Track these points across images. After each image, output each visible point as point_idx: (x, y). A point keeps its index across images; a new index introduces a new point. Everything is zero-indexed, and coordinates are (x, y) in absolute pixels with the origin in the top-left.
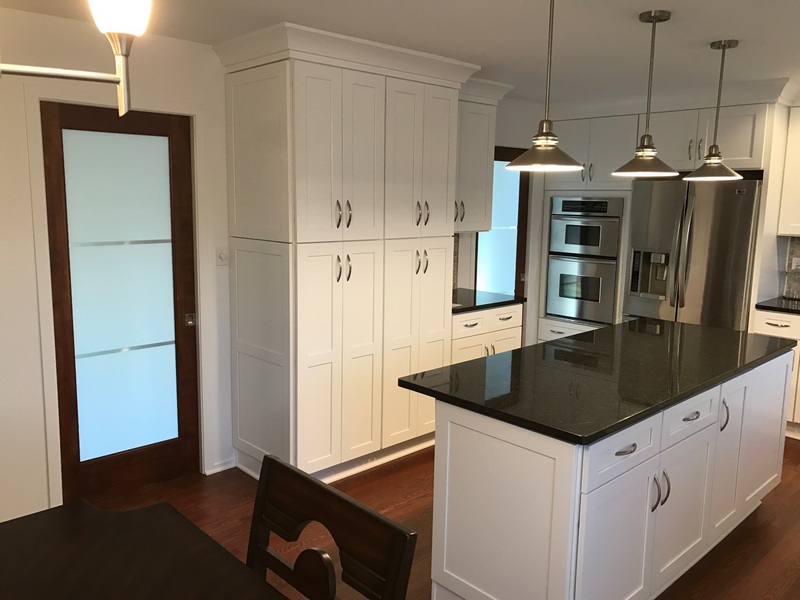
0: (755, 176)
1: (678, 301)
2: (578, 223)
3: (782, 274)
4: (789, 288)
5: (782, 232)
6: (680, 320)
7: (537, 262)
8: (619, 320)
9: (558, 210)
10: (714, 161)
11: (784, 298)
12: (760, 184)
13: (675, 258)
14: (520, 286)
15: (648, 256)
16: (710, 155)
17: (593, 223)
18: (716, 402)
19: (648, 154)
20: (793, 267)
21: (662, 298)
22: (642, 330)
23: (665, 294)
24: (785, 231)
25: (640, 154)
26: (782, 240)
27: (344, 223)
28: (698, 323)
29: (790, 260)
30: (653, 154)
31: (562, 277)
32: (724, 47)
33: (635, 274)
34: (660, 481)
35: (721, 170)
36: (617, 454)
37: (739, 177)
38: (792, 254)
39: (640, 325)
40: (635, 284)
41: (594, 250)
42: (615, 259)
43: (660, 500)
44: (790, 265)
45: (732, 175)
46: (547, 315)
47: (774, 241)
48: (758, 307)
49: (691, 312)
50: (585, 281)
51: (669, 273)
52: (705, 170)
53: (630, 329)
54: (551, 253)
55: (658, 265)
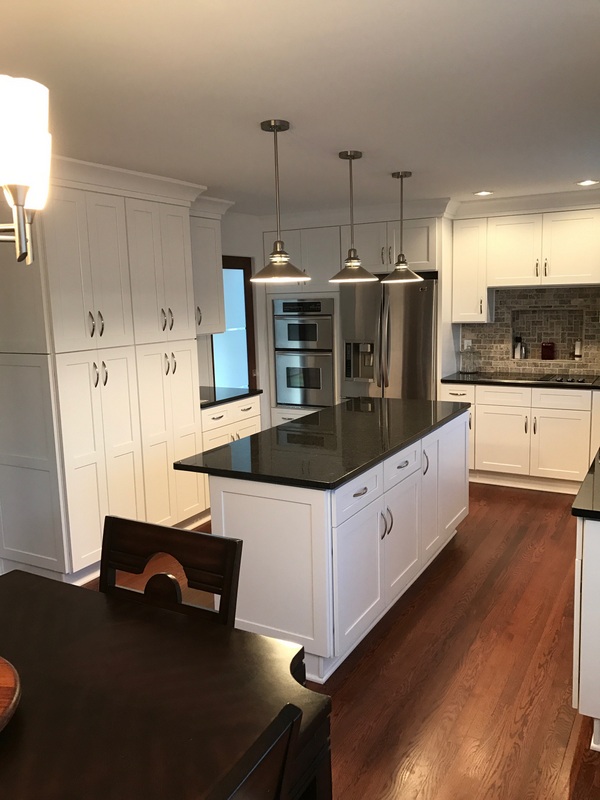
0: (432, 276)
1: (383, 382)
2: (296, 321)
3: (458, 354)
4: (464, 364)
5: (455, 320)
6: (386, 396)
7: (265, 358)
8: (337, 402)
9: (280, 311)
10: (402, 267)
11: (461, 373)
12: (436, 282)
13: (378, 347)
14: (252, 380)
15: (357, 346)
16: (399, 263)
17: (310, 321)
18: (419, 452)
19: (355, 264)
20: (465, 348)
21: (371, 380)
22: (358, 408)
23: (373, 378)
24: (458, 319)
25: (349, 264)
26: (455, 326)
27: (97, 333)
28: (400, 397)
29: (463, 342)
30: (358, 264)
31: (288, 370)
32: (402, 177)
33: (348, 363)
34: (385, 516)
35: (407, 274)
36: (355, 496)
37: (420, 279)
38: (463, 337)
39: (355, 404)
40: (349, 370)
41: (312, 345)
42: (331, 351)
43: (387, 531)
44: (463, 346)
45: (416, 278)
46: (279, 404)
47: (450, 327)
48: (443, 381)
49: (394, 390)
50: (305, 372)
51: (373, 360)
52: (396, 275)
53: (348, 409)
54: (276, 349)
55: (365, 353)
